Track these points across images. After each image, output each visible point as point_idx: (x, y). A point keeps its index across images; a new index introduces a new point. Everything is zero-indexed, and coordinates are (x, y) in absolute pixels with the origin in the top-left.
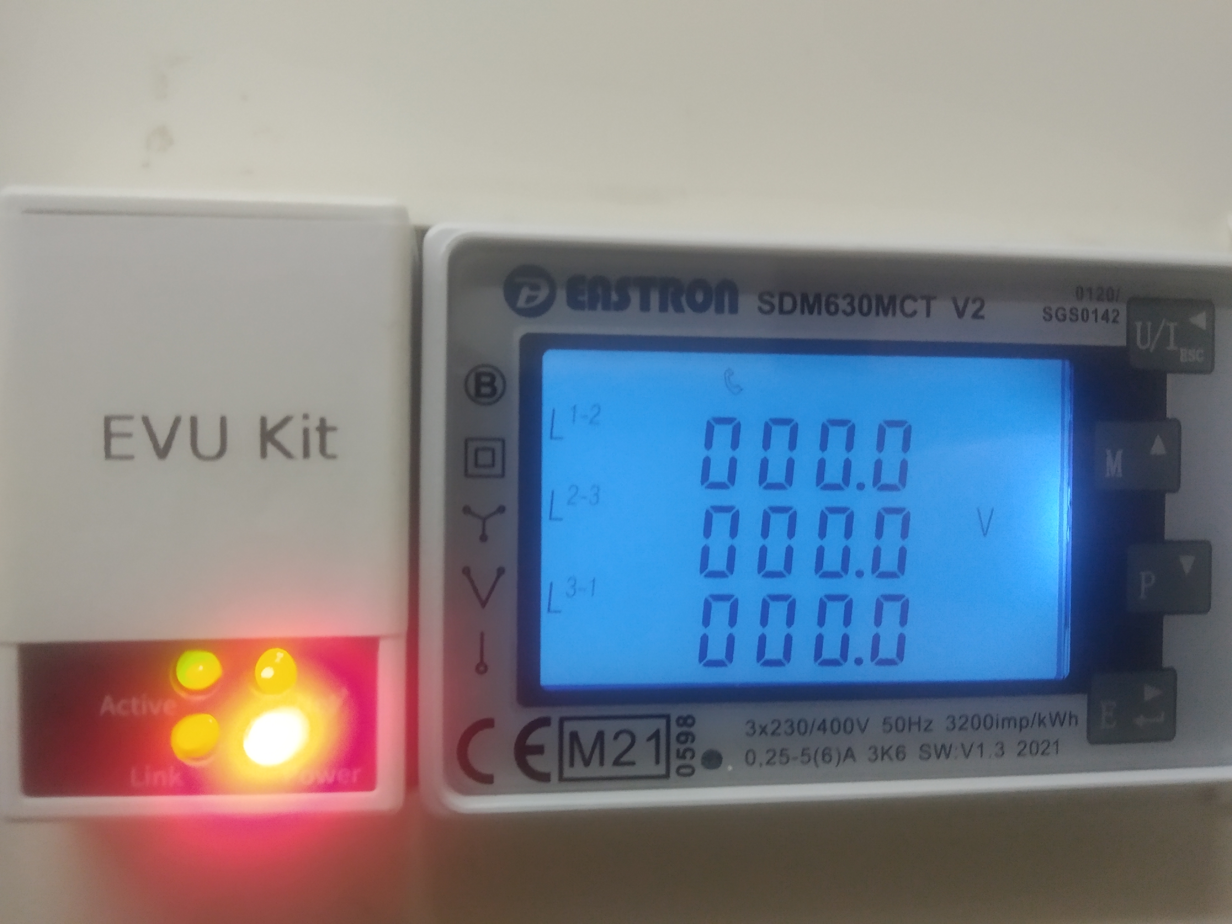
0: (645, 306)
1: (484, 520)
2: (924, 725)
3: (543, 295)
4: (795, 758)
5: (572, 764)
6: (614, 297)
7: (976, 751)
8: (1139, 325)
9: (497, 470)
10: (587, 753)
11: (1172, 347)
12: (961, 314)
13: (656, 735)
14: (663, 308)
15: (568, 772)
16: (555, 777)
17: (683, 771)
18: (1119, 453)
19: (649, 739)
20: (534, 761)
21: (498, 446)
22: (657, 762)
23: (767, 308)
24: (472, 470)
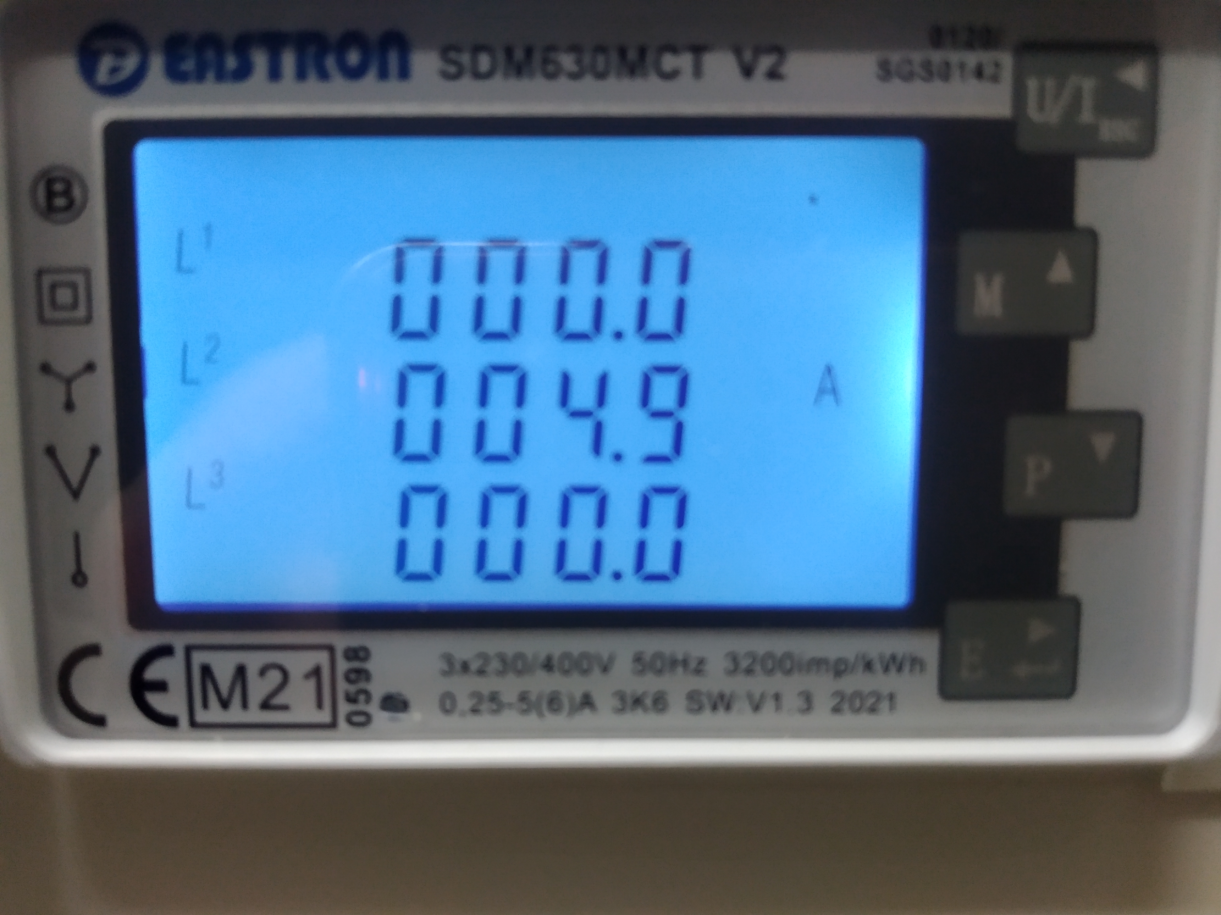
0: (275, 74)
1: (69, 382)
2: (693, 665)
3: (131, 63)
4: (510, 705)
5: (205, 705)
6: (231, 62)
7: (769, 705)
8: (1032, 84)
9: (81, 312)
10: (224, 691)
11: (1086, 116)
12: (747, 71)
13: (316, 672)
14: (301, 75)
15: (201, 716)
16: (184, 721)
17: (356, 719)
18: (998, 281)
19: (307, 676)
20: (154, 699)
21: (80, 279)
22: (320, 705)
23: (452, 69)
24: (49, 313)
